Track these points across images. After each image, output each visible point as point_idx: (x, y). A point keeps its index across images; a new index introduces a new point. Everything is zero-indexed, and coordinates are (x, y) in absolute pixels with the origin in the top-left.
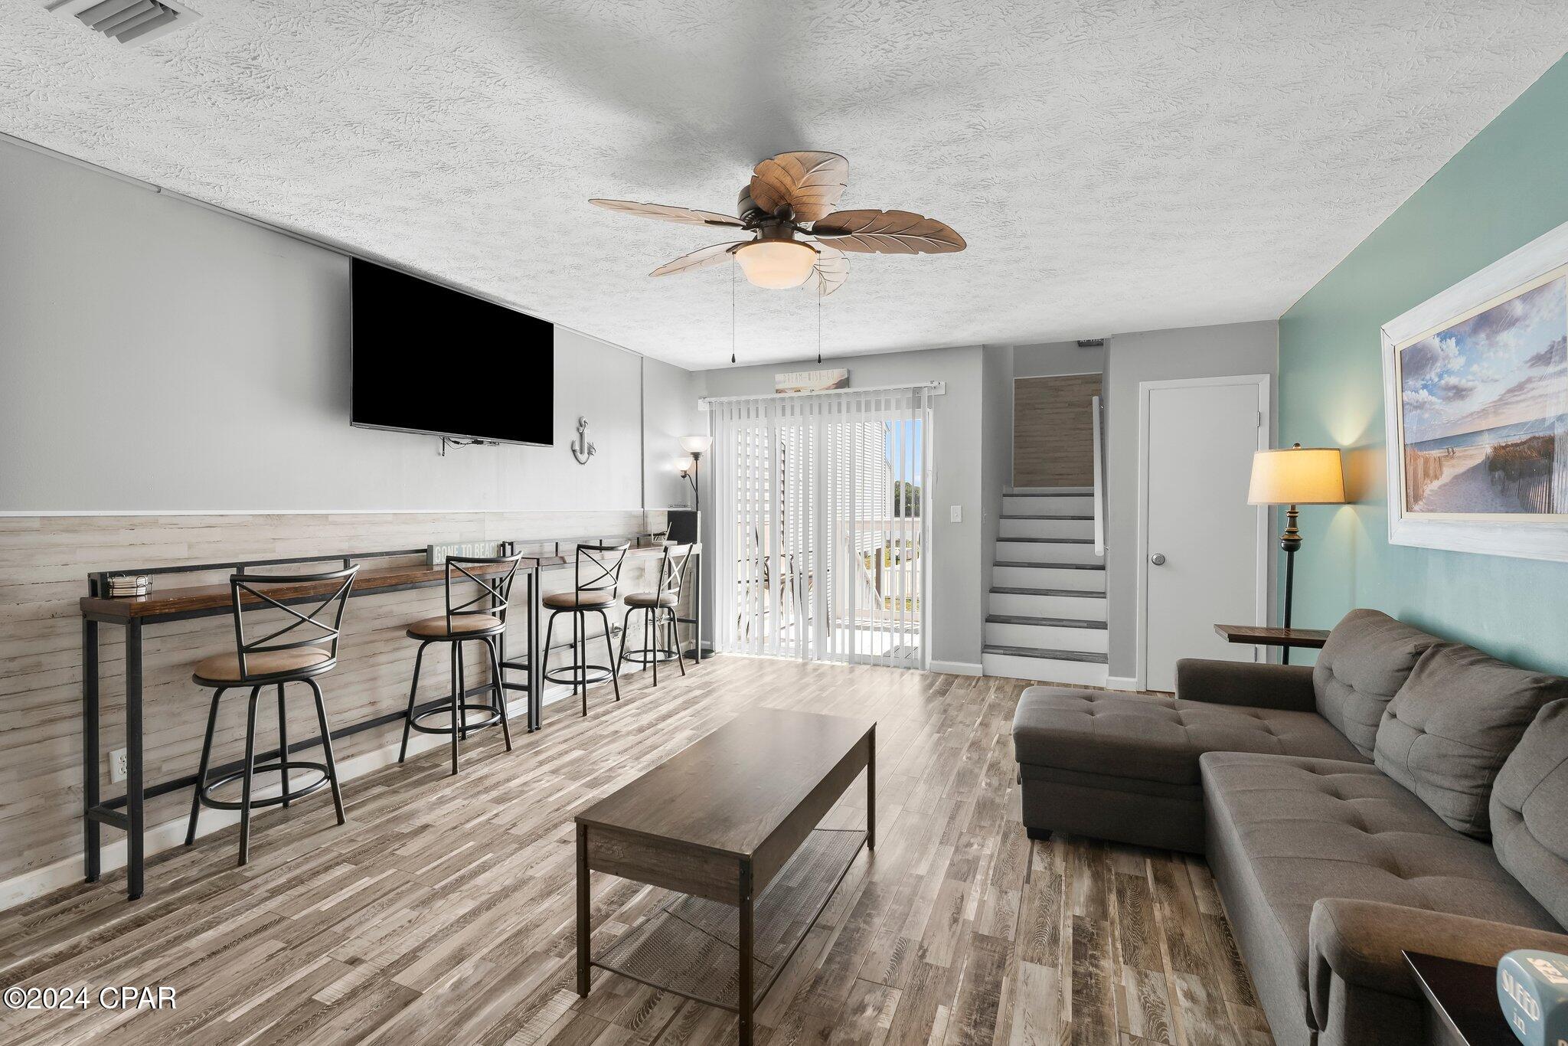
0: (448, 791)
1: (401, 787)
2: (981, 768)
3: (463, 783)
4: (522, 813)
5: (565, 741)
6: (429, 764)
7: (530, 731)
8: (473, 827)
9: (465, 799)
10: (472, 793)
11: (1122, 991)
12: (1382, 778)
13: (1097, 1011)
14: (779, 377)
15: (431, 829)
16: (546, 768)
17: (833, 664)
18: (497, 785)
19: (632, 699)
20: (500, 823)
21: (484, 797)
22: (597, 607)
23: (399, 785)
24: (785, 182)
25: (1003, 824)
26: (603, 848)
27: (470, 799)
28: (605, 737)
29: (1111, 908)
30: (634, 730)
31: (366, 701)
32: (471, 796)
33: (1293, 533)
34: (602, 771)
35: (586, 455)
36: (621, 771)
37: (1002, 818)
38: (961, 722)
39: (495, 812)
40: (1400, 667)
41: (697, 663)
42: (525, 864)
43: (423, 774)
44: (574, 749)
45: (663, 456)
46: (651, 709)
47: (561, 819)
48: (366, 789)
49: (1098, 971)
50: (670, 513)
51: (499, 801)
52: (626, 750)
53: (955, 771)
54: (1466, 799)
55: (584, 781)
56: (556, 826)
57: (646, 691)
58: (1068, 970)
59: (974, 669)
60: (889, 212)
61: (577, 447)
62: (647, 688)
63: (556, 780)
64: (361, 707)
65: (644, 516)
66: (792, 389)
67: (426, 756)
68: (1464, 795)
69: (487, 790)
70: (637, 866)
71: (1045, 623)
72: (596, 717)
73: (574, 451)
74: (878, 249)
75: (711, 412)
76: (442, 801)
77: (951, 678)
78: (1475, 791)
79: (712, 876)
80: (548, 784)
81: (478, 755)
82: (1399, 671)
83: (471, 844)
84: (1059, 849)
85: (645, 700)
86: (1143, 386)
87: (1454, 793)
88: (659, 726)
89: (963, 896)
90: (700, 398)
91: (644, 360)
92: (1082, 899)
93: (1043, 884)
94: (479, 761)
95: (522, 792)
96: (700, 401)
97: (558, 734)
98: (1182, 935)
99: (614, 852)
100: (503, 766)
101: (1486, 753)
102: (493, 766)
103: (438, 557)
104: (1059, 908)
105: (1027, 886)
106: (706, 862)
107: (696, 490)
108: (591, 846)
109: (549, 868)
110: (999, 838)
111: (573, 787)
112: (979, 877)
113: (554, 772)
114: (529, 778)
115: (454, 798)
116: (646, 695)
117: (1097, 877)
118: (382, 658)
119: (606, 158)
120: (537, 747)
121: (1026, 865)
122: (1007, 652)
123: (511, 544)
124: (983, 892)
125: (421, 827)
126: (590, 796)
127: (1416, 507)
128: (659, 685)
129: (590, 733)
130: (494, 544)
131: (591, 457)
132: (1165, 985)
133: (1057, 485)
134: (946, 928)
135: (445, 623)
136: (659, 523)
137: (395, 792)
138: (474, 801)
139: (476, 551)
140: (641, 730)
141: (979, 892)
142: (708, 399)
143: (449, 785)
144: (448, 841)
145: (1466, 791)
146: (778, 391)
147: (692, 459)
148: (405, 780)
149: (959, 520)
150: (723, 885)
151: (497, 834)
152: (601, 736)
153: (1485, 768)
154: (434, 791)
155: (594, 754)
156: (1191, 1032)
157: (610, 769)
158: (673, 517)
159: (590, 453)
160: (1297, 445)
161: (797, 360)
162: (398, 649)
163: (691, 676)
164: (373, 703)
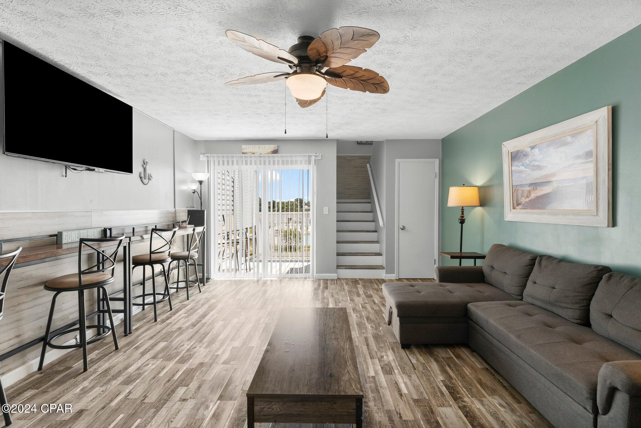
0: (86, 384)
1: (48, 388)
2: (364, 320)
3: (94, 376)
4: (146, 387)
5: (151, 338)
6: (62, 368)
7: (126, 335)
8: (118, 404)
9: (102, 386)
10: (105, 382)
11: (479, 409)
12: (532, 306)
13: (479, 423)
14: (244, 146)
15: (86, 413)
16: (148, 356)
17: (272, 279)
18: (119, 373)
19: (179, 308)
20: (135, 397)
21: (115, 383)
22: (161, 262)
23: (45, 386)
24: (335, 43)
25: (388, 344)
26: (266, 408)
27: (105, 386)
28: (175, 332)
29: (451, 373)
30: (189, 325)
31: (13, 336)
32: (105, 383)
33: (463, 217)
34: (184, 352)
35: (147, 180)
36: (195, 350)
37: (387, 342)
38: (342, 300)
39: (128, 391)
40: (527, 265)
41: (204, 285)
42: (166, 420)
43: (62, 375)
44: (159, 342)
45: (184, 182)
46: (193, 313)
47: (174, 386)
48: (19, 394)
49: (466, 404)
50: (188, 211)
51: (127, 382)
52: (191, 338)
53: (355, 324)
54: (578, 311)
55: (176, 360)
56: (173, 391)
57: (184, 303)
58: (456, 407)
59: (334, 276)
60: (366, 70)
61: (143, 176)
62: (184, 301)
63: (158, 362)
64: (10, 340)
65: (175, 212)
66: (250, 152)
67: (58, 363)
68: (577, 310)
69: (114, 377)
70: (290, 414)
71: (359, 254)
72: (163, 321)
73: (141, 178)
74: (349, 87)
75: (208, 161)
76: (85, 392)
77: (326, 281)
78: (581, 308)
79: (339, 410)
80: (154, 366)
81: (97, 355)
82: (526, 266)
83: (121, 416)
84: (415, 351)
85: (186, 308)
86: (397, 161)
87: (573, 310)
88: (203, 321)
89: (396, 382)
90: (201, 154)
91: (175, 132)
92: (439, 372)
93: (421, 368)
94: (99, 359)
95: (139, 375)
96: (201, 156)
97: (144, 335)
98: (480, 379)
99: (273, 409)
100: (118, 360)
101: (584, 294)
102: (110, 361)
103: (65, 239)
104: (434, 378)
105: (416, 371)
106: (334, 403)
107: (201, 199)
108: (256, 409)
109: (183, 419)
110: (391, 351)
111: (171, 365)
112: (396, 371)
113: (154, 357)
114: (139, 365)
115: (93, 388)
116: (185, 306)
117: (437, 361)
118: (24, 306)
119: (222, 11)
120: (135, 344)
121: (410, 362)
122: (346, 268)
123: (110, 229)
124: (402, 378)
125: (78, 412)
126: (185, 368)
127: (518, 208)
128: (190, 299)
129: (164, 331)
130: (100, 229)
131: (150, 181)
132: (491, 403)
133: (350, 199)
134: (400, 399)
135: (77, 279)
136: (183, 216)
137: (44, 392)
138: (109, 386)
139: (89, 234)
140: (194, 325)
141: (401, 378)
142: (206, 155)
143: (85, 379)
144: (103, 418)
145: (577, 308)
146: (243, 153)
147: (198, 184)
148: (49, 382)
149: (327, 213)
150: (345, 414)
151: (137, 406)
152: (172, 332)
153: (584, 300)
154: (75, 385)
155: (174, 343)
156: (513, 422)
157: (188, 350)
158: (190, 213)
159: (149, 179)
160: (464, 185)
161: (253, 139)
162: (36, 299)
163: (205, 292)
164: (18, 336)
